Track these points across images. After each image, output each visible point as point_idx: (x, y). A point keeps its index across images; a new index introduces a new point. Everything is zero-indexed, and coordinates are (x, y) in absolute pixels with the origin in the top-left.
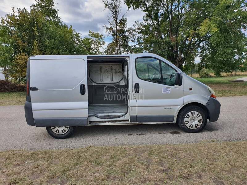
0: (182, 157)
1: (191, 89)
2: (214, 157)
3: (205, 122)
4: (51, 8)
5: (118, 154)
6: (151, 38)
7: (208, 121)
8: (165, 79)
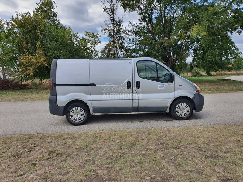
0: (174, 136)
1: (180, 86)
2: (198, 136)
3: (191, 112)
4: (52, 11)
5: (125, 135)
6: (146, 40)
7: (194, 111)
8: (160, 77)
